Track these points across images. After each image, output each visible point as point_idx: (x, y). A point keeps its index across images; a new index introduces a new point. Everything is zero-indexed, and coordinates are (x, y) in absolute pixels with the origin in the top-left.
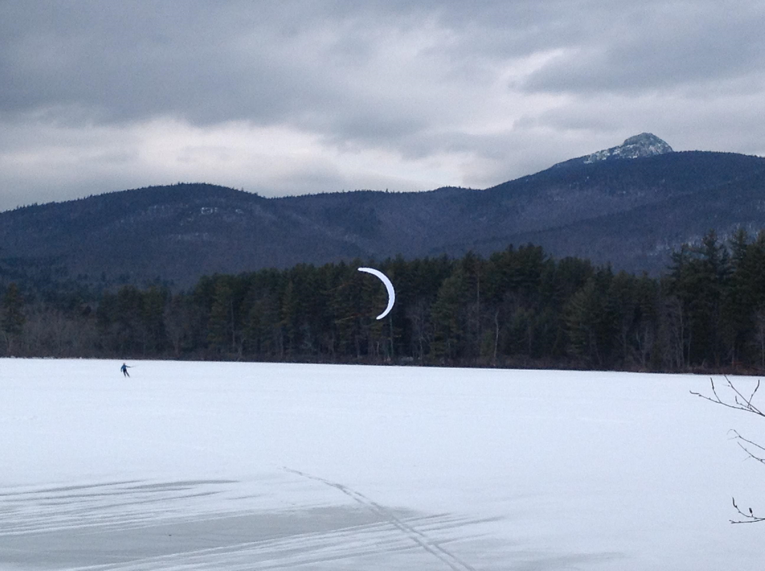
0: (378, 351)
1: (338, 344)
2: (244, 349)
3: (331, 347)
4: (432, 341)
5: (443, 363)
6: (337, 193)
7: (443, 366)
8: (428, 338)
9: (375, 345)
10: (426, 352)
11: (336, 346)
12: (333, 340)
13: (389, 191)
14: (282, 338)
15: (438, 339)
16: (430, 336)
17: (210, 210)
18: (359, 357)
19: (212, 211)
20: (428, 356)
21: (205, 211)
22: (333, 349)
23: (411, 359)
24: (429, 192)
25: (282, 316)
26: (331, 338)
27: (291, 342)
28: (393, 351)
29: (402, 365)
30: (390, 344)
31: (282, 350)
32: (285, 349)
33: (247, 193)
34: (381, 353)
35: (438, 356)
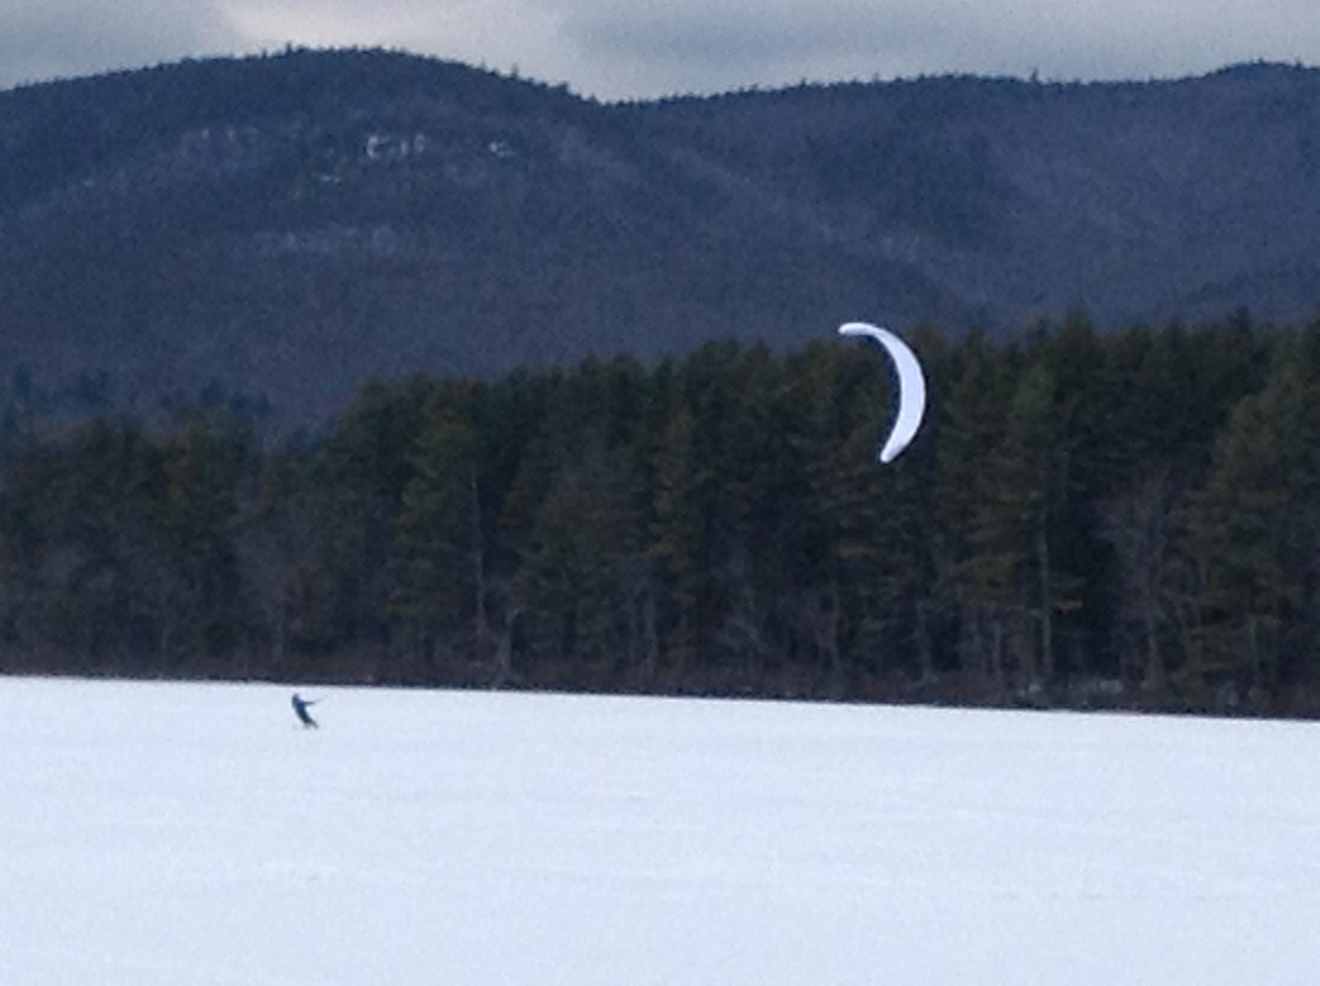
0: (996, 655)
1: (852, 633)
2: (519, 645)
3: (828, 642)
4: (1191, 624)
5: (1233, 701)
6: (855, 85)
7: (1229, 712)
8: (1180, 612)
9: (988, 636)
10: (1171, 665)
11: (846, 641)
12: (835, 616)
13: (1042, 78)
14: (650, 606)
15: (1215, 616)
16: (1186, 606)
17: (398, 144)
18: (929, 677)
19: (404, 147)
20: (1175, 677)
21: (379, 148)
22: (834, 650)
23: (1117, 686)
24: (1187, 81)
25: (655, 528)
26: (826, 605)
27: (684, 620)
28: (1048, 659)
29: (1084, 709)
30: (1039, 633)
31: (654, 651)
32: (663, 648)
33: (528, 84)
34: (1010, 665)
35: (1211, 678)
